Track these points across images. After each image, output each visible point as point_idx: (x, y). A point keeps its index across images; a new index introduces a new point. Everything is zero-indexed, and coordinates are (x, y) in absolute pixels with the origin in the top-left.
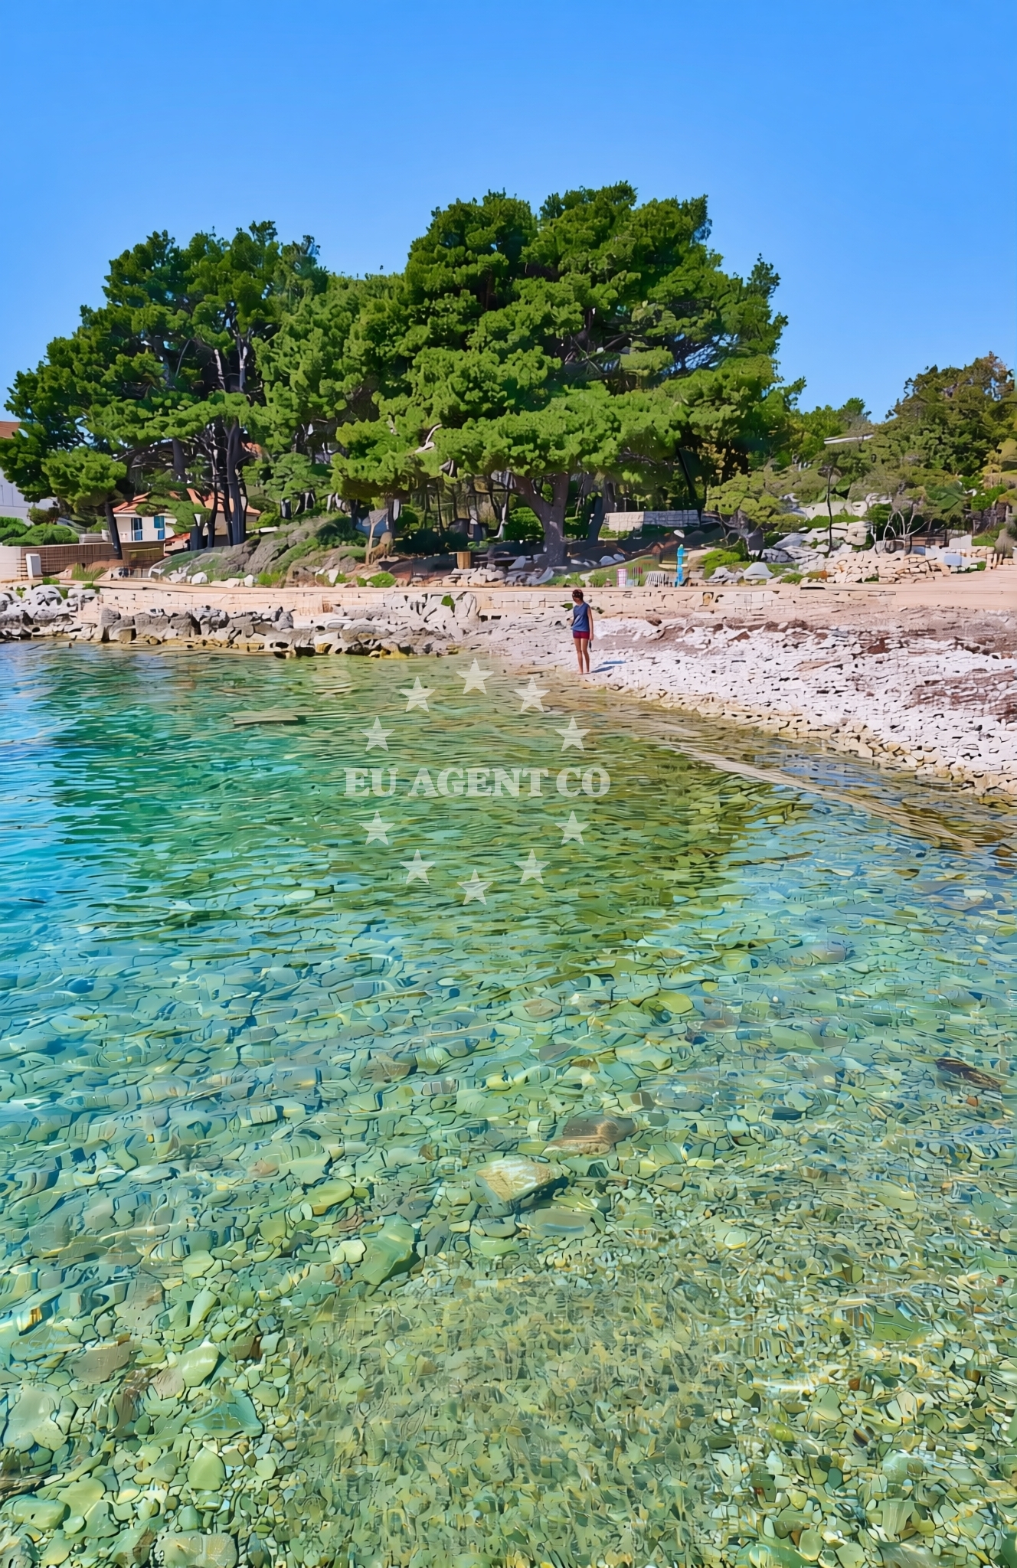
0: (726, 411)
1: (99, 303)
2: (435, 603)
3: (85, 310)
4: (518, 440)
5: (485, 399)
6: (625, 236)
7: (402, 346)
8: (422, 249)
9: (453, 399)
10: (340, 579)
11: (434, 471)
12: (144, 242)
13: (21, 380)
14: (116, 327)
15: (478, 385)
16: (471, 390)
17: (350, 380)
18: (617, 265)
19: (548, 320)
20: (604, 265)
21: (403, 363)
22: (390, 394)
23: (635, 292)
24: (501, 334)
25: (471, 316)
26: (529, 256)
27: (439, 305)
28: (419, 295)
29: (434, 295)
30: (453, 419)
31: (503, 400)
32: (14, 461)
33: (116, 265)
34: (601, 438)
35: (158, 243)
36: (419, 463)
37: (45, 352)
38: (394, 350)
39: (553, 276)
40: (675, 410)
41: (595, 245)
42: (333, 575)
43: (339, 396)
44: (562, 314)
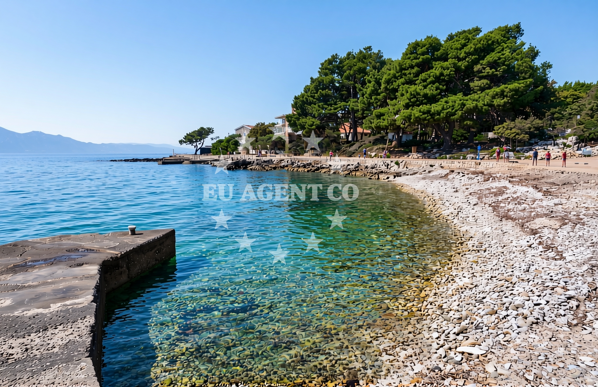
0: (505, 100)
1: (316, 76)
2: (393, 164)
3: (312, 78)
4: (424, 113)
5: (417, 101)
6: (472, 45)
7: (395, 85)
8: (405, 54)
9: (408, 101)
10: (375, 156)
11: (398, 123)
12: (330, 57)
13: (296, 98)
14: (320, 82)
15: (415, 97)
16: (412, 98)
17: (382, 95)
18: (468, 54)
19: (442, 74)
20: (462, 55)
21: (396, 90)
22: (392, 99)
23: (476, 62)
24: (425, 81)
25: (417, 75)
26: (437, 55)
27: (407, 72)
28: (402, 69)
29: (405, 69)
30: (407, 107)
31: (422, 100)
32: (291, 121)
33: (322, 64)
34: (456, 111)
35: (335, 57)
36: (395, 121)
37: (303, 89)
38: (392, 86)
39: (446, 60)
40: (487, 100)
41: (461, 49)
42: (373, 154)
43: (379, 100)
44: (446, 72)
